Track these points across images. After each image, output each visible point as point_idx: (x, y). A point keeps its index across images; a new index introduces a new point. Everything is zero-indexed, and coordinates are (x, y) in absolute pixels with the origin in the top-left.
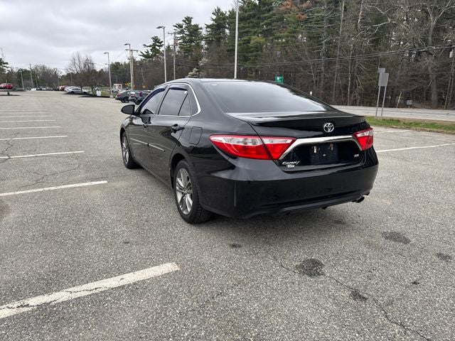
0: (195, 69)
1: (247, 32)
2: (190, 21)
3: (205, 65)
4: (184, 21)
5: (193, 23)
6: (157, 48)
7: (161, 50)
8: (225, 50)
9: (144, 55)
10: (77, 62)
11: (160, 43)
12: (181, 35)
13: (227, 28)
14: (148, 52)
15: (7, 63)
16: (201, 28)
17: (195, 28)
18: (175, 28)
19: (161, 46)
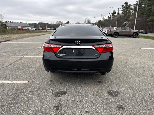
0: (127, 21)
1: (152, 5)
2: (127, 4)
3: (131, 19)
4: (125, 4)
5: (128, 4)
6: (114, 14)
7: (115, 15)
8: (140, 13)
9: (109, 17)
10: (86, 21)
11: (115, 13)
12: (123, 9)
13: (143, 4)
14: (110, 16)
15: (70, 22)
16: (132, 6)
17: (129, 6)
18: (121, 7)
19: (116, 13)
